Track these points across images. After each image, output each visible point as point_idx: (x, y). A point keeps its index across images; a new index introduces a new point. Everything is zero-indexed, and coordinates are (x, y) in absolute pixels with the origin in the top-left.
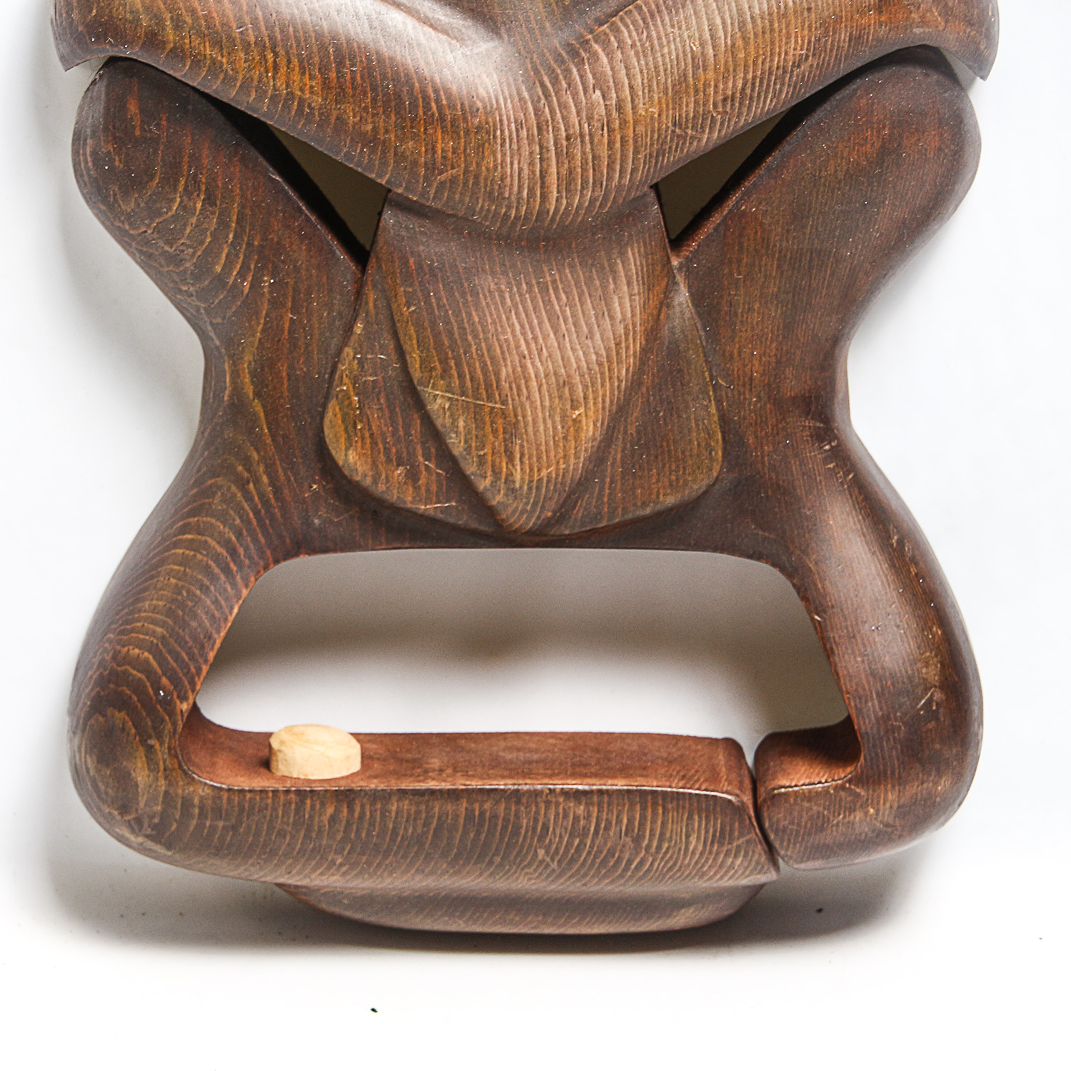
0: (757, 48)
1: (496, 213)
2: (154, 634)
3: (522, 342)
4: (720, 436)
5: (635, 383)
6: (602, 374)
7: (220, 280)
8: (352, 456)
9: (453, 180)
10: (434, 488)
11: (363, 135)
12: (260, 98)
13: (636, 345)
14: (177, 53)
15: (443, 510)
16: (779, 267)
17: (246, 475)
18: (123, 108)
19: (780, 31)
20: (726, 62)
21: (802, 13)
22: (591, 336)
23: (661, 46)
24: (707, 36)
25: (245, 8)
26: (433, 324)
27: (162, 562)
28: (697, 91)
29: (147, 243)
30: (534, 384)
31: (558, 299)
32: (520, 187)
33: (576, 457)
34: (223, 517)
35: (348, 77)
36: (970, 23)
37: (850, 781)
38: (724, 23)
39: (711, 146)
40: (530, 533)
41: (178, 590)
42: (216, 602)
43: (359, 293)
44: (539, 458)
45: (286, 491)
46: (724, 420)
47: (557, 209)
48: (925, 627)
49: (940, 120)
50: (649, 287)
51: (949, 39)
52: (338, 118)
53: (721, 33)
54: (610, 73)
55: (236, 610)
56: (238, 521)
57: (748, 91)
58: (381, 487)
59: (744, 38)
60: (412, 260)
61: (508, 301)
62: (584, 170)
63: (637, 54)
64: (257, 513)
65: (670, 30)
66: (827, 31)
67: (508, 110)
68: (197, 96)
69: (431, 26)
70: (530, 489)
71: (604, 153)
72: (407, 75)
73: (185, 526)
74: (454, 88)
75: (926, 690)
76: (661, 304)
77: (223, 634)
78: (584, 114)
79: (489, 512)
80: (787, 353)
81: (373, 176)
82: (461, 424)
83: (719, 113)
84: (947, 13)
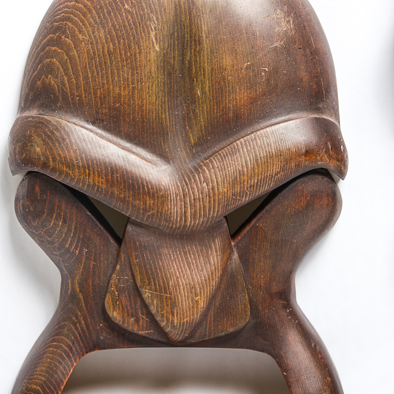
0: (262, 168)
1: (168, 226)
2: (41, 380)
3: (177, 272)
4: (249, 307)
5: (218, 287)
6: (206, 284)
7: (68, 250)
8: (115, 314)
9: (153, 215)
10: (145, 325)
11: (120, 198)
12: (83, 185)
13: (219, 274)
14: (54, 170)
15: (148, 334)
16: (270, 245)
17: (76, 321)
18: (34, 189)
19: (270, 163)
20: (251, 173)
21: (278, 156)
22: (202, 270)
23: (228, 167)
24: (244, 164)
25: (78, 154)
26: (145, 266)
27: (45, 353)
28: (241, 183)
29: (42, 237)
30: (182, 287)
31: (190, 257)
32: (177, 217)
33: (197, 314)
34: (67, 336)
35: (115, 178)
36: (338, 161)
38: (250, 160)
39: (246, 202)
40: (180, 342)
41: (50, 363)
42: (64, 368)
43: (118, 255)
44: (183, 315)
45: (91, 327)
46: (251, 301)
47: (190, 225)
48: (324, 378)
49: (328, 194)
50: (223, 252)
51: (331, 165)
52: (112, 193)
53: (249, 163)
54: (209, 177)
55: (71, 371)
56: (73, 338)
57: (259, 184)
58: (126, 325)
59: (258, 165)
60: (137, 243)
61: (172, 258)
62: (200, 211)
63: (219, 170)
64: (80, 335)
65: (231, 162)
66: (287, 164)
67: (173, 189)
68: (60, 185)
69: (145, 160)
70: (180, 326)
71: (207, 205)
72: (136, 177)
73: (54, 339)
74: (153, 182)
76: (228, 258)
77: (66, 380)
78: (200, 191)
79: (165, 334)
80: (273, 276)
81: (124, 213)
82: (155, 302)
83: (248, 191)
84: (330, 157)
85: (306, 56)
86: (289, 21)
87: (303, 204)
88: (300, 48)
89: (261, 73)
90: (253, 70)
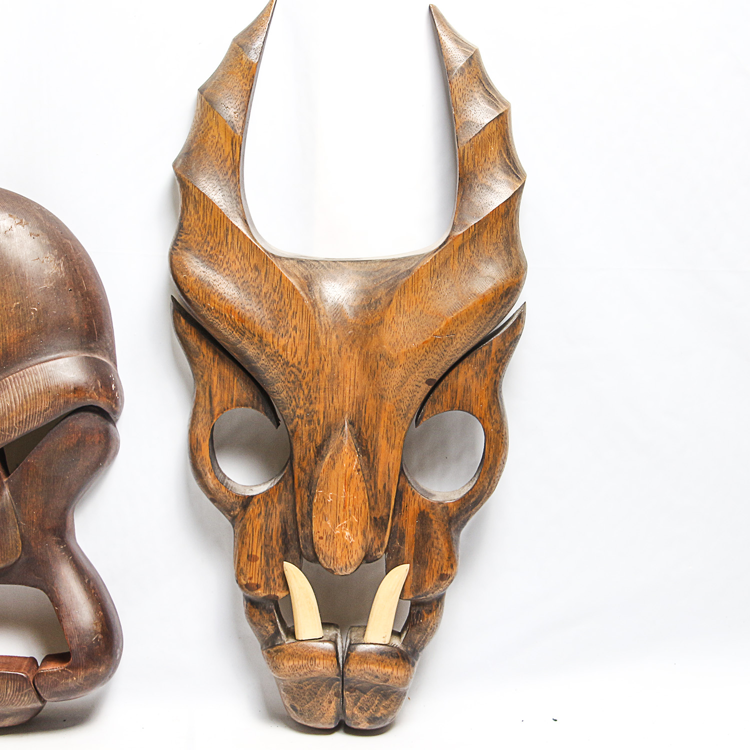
0: (31, 406)
4: (20, 542)
16: (42, 482)
19: (39, 399)
20: (20, 409)
21: (47, 393)
24: (13, 400)
28: (9, 419)
36: (108, 398)
37: (67, 668)
38: (19, 396)
39: (15, 438)
46: (22, 537)
48: (96, 611)
49: (99, 431)
51: (102, 404)
53: (18, 399)
57: (28, 419)
59: (26, 401)
66: (55, 400)
75: (96, 634)
80: (47, 512)
83: (17, 427)
84: (99, 394)
85: (77, 297)
86: (59, 264)
87: (74, 440)
88: (71, 290)
89: (30, 313)
90: (22, 310)
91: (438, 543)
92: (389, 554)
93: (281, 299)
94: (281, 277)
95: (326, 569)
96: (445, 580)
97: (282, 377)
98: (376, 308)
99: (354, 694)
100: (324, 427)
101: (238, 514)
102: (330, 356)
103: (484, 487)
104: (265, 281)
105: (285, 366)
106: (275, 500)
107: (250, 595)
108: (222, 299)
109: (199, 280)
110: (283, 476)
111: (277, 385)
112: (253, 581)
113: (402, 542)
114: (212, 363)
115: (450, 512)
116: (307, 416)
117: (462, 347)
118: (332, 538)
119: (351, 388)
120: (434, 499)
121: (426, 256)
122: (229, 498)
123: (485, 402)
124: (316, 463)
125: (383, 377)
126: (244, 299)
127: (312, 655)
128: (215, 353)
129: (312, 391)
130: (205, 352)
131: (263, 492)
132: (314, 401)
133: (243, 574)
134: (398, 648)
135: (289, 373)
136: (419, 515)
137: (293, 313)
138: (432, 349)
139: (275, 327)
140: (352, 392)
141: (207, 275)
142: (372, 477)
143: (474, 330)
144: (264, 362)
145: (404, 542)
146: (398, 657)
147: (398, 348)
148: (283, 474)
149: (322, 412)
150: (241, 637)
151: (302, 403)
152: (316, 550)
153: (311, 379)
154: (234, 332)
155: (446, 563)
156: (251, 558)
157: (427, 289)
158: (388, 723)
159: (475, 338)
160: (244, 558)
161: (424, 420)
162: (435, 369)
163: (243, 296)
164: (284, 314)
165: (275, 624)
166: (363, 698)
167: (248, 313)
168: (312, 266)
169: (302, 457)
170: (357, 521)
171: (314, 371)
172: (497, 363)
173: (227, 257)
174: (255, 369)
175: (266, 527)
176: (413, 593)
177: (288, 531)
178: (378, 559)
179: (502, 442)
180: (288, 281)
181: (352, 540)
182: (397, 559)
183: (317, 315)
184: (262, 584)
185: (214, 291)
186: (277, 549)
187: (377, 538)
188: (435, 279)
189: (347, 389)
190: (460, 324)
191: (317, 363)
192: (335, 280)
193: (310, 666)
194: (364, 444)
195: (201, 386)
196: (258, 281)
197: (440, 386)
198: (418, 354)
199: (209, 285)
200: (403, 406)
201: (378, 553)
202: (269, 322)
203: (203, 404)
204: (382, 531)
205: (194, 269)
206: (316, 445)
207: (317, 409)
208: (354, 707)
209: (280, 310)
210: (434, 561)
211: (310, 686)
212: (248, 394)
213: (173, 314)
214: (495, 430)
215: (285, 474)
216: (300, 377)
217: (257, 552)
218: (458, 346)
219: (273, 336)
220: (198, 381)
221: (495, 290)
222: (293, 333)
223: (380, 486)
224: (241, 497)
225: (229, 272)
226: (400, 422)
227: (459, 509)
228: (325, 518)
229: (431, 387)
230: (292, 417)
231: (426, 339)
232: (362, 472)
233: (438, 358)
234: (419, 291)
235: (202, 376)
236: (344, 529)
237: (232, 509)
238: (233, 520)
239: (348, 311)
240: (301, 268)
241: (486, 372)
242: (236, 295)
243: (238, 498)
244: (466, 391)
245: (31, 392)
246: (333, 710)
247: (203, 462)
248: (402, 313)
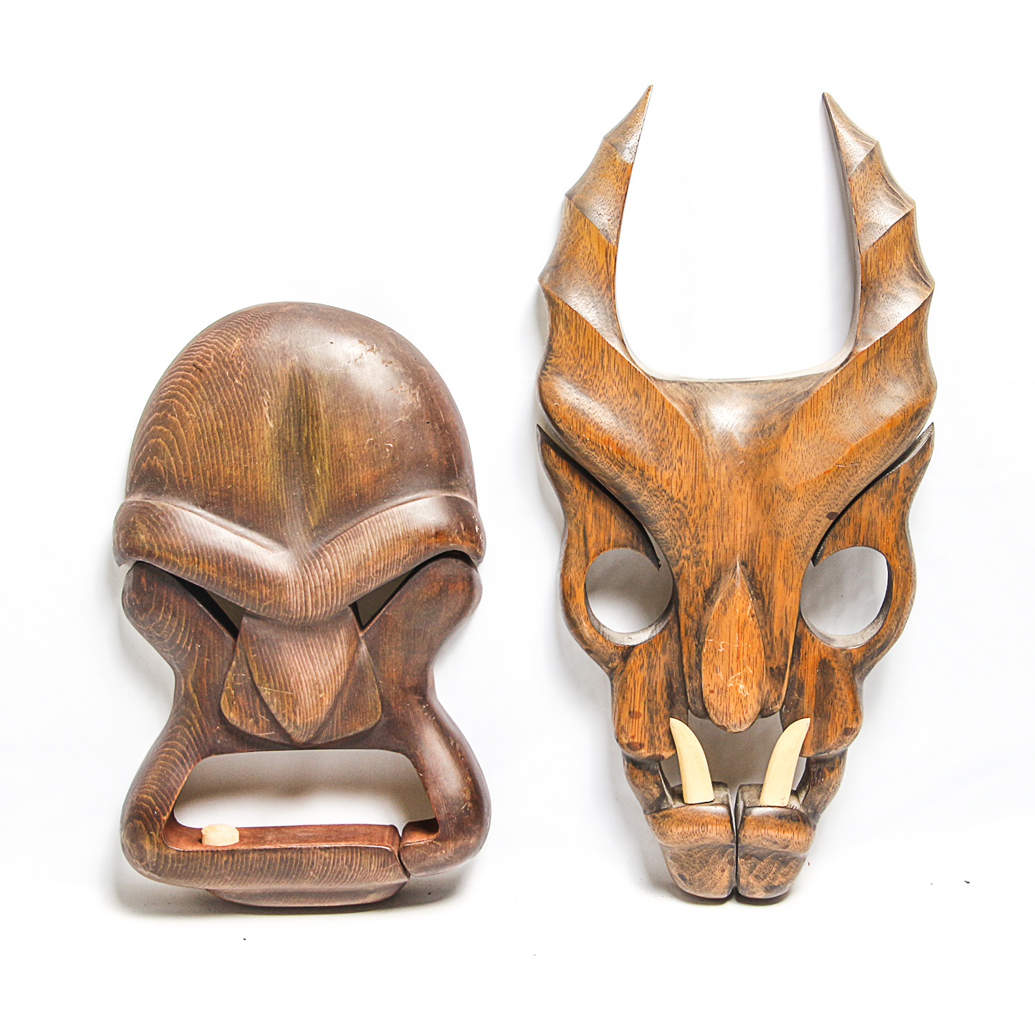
0: (388, 553)
1: (288, 618)
2: (153, 789)
3: (299, 668)
4: (380, 703)
5: (345, 683)
6: (331, 680)
7: (179, 646)
8: (232, 715)
9: (270, 605)
10: (265, 727)
11: (233, 588)
12: (192, 575)
13: (345, 668)
14: (160, 559)
15: (269, 736)
16: (402, 636)
17: (190, 724)
18: (140, 580)
19: (398, 545)
20: (377, 558)
21: (406, 538)
22: (326, 664)
23: (351, 552)
24: (369, 547)
25: (186, 541)
26: (263, 661)
27: (157, 759)
28: (365, 569)
29: (150, 633)
30: (304, 684)
31: (313, 651)
32: (297, 606)
33: (322, 713)
34: (181, 741)
35: (227, 566)
36: (472, 542)
37: (435, 840)
38: (375, 542)
39: (372, 589)
40: (304, 744)
41: (162, 771)
42: (178, 775)
43: (234, 650)
44: (307, 714)
45: (206, 730)
46: (381, 697)
47: (312, 615)
48: (464, 778)
49: (463, 578)
50: (349, 645)
51: (465, 548)
52: (224, 582)
53: (374, 547)
54: (331, 562)
55: (186, 778)
56: (187, 742)
57: (386, 568)
58: (244, 728)
59: (384, 548)
60: (254, 637)
61: (293, 652)
62: (322, 600)
63: (342, 555)
64: (194, 739)
65: (354, 545)
66: (415, 546)
67: (291, 577)
68: (169, 575)
69: (261, 545)
70: (303, 726)
71: (330, 593)
72: (251, 565)
73: (166, 745)
74: (270, 569)
75: (465, 803)
76: (355, 651)
77: (180, 788)
78: (321, 578)
79: (288, 736)
80: (407, 670)
81: (238, 604)
82: (275, 700)
83: (375, 577)
84: (463, 538)
85: (434, 430)
86: (415, 394)
87: (437, 589)
88: (428, 423)
89: (385, 450)
90: (376, 446)
91: (841, 694)
92: (786, 707)
93: (663, 427)
94: (663, 403)
95: (718, 726)
96: (850, 734)
97: (665, 514)
98: (770, 434)
99: (750, 861)
100: (714, 568)
101: (617, 666)
102: (719, 490)
103: (891, 630)
104: (646, 408)
105: (669, 502)
106: (659, 650)
107: (632, 755)
108: (598, 429)
109: (573, 409)
110: (668, 623)
111: (660, 523)
112: (636, 740)
113: (801, 693)
114: (586, 500)
115: (853, 659)
116: (694, 557)
117: (867, 476)
118: (724, 691)
119: (743, 524)
120: (836, 645)
121: (826, 375)
122: (607, 648)
123: (892, 536)
124: (705, 609)
125: (779, 511)
126: (622, 429)
127: (704, 820)
128: (589, 488)
129: (699, 529)
130: (578, 488)
131: (645, 642)
132: (702, 540)
133: (625, 732)
134: (798, 811)
135: (674, 509)
136: (819, 663)
137: (678, 443)
138: (834, 479)
139: (658, 459)
140: (744, 529)
141: (581, 402)
142: (768, 624)
143: (882, 456)
144: (645, 498)
145: (803, 694)
146: (798, 820)
147: (796, 480)
148: (667, 621)
149: (711, 552)
150: (618, 799)
151: (688, 542)
152: (706, 705)
153: (699, 515)
154: (613, 466)
155: (850, 716)
156: (633, 714)
157: (828, 412)
158: (786, 891)
159: (881, 466)
160: (626, 714)
161: (824, 557)
162: (837, 502)
163: (621, 425)
164: (667, 444)
165: (661, 786)
166: (759, 866)
167: (627, 444)
168: (697, 389)
169: (688, 602)
170: (752, 672)
171: (702, 506)
172: (906, 492)
173: (604, 381)
174: (635, 506)
175: (649, 680)
176: (813, 750)
177: (674, 684)
178: (774, 713)
179: (911, 581)
180: (671, 407)
181: (747, 693)
182: (795, 713)
183: (704, 443)
184: (646, 743)
185: (589, 421)
186: (662, 705)
187: (773, 690)
188: (836, 401)
189: (739, 526)
190: (865, 451)
191: (704, 498)
192: (722, 404)
193: (701, 833)
194: (758, 587)
195: (573, 525)
196: (638, 408)
197: (842, 520)
198: (818, 485)
199: (584, 413)
200: (802, 544)
201: (775, 707)
202: (651, 453)
203: (576, 545)
204: (779, 682)
205: (567, 397)
206: (704, 588)
207: (705, 548)
208: (749, 875)
209: (663, 440)
210: (837, 714)
211: (701, 854)
212: (627, 533)
213: (541, 446)
214: (903, 567)
215: (669, 621)
216: (687, 514)
217: (640, 708)
218: (863, 475)
219: (656, 469)
220: (570, 520)
221: (904, 412)
222: (678, 465)
223: (776, 633)
224: (621, 647)
225: (606, 399)
226: (798, 561)
227: (864, 655)
228: (716, 669)
229: (832, 521)
230: (677, 558)
231: (828, 469)
232: (757, 618)
233: (841, 490)
234: (819, 415)
235: (575, 514)
236: (738, 682)
237: (611, 660)
238: (611, 673)
239: (738, 438)
240: (684, 392)
241: (892, 504)
242: (614, 425)
243: (618, 648)
244: (870, 525)
245: (388, 538)
246: (726, 879)
247: (578, 610)
248: (800, 439)
